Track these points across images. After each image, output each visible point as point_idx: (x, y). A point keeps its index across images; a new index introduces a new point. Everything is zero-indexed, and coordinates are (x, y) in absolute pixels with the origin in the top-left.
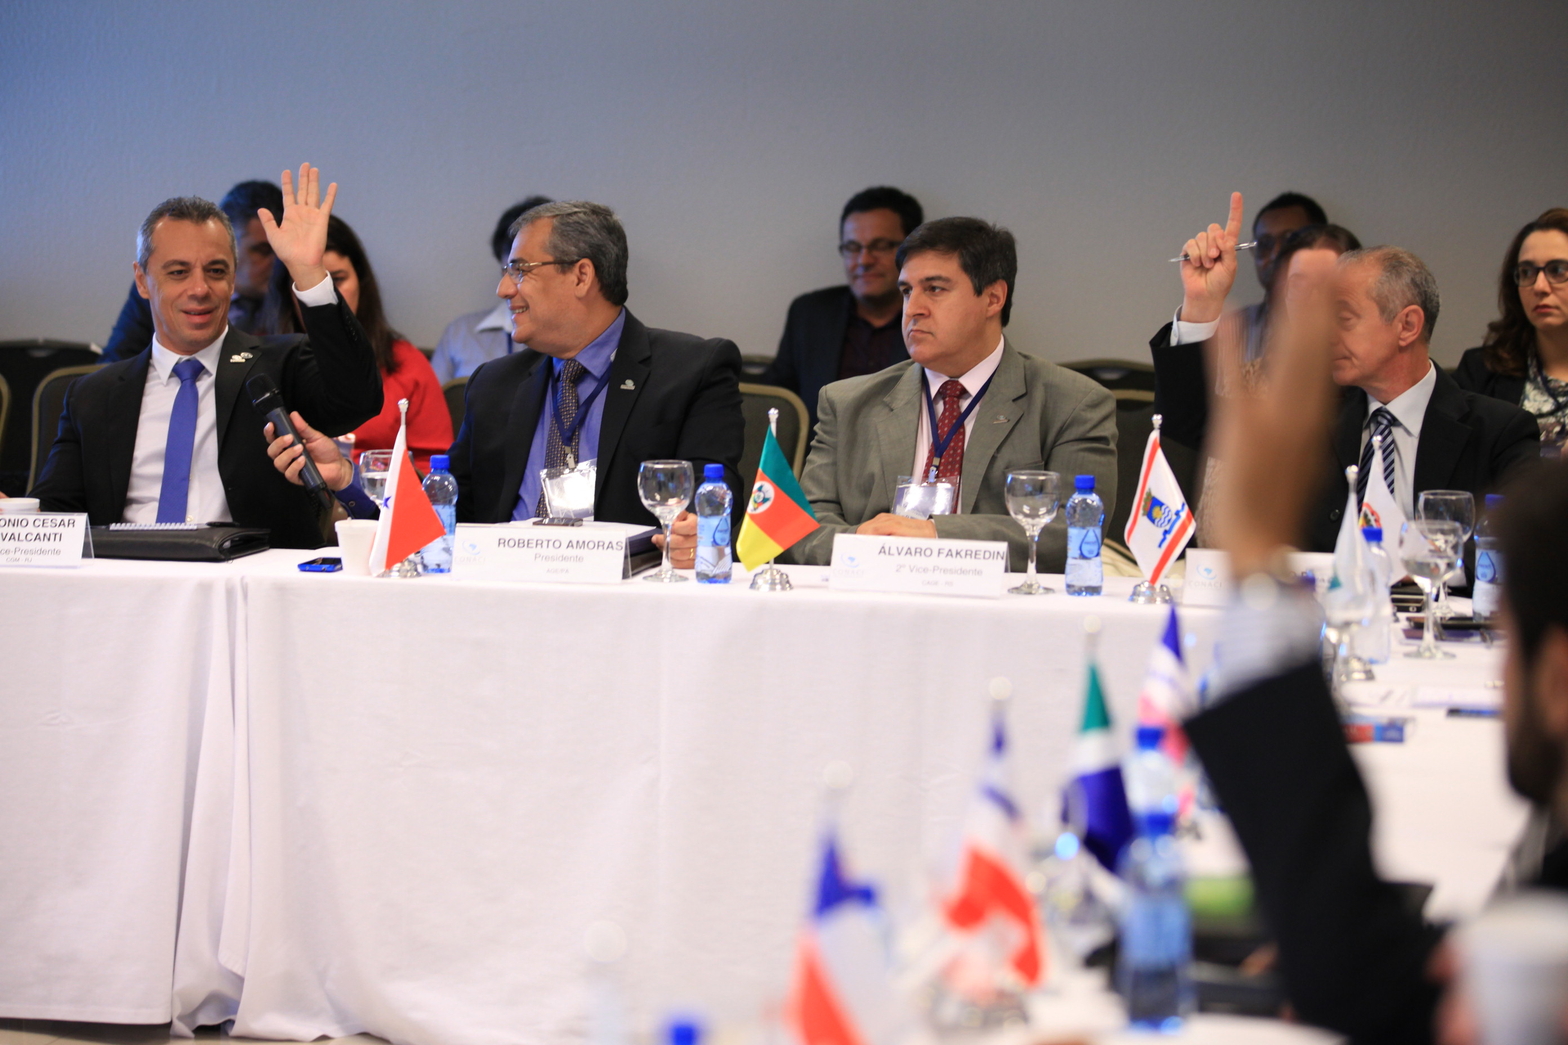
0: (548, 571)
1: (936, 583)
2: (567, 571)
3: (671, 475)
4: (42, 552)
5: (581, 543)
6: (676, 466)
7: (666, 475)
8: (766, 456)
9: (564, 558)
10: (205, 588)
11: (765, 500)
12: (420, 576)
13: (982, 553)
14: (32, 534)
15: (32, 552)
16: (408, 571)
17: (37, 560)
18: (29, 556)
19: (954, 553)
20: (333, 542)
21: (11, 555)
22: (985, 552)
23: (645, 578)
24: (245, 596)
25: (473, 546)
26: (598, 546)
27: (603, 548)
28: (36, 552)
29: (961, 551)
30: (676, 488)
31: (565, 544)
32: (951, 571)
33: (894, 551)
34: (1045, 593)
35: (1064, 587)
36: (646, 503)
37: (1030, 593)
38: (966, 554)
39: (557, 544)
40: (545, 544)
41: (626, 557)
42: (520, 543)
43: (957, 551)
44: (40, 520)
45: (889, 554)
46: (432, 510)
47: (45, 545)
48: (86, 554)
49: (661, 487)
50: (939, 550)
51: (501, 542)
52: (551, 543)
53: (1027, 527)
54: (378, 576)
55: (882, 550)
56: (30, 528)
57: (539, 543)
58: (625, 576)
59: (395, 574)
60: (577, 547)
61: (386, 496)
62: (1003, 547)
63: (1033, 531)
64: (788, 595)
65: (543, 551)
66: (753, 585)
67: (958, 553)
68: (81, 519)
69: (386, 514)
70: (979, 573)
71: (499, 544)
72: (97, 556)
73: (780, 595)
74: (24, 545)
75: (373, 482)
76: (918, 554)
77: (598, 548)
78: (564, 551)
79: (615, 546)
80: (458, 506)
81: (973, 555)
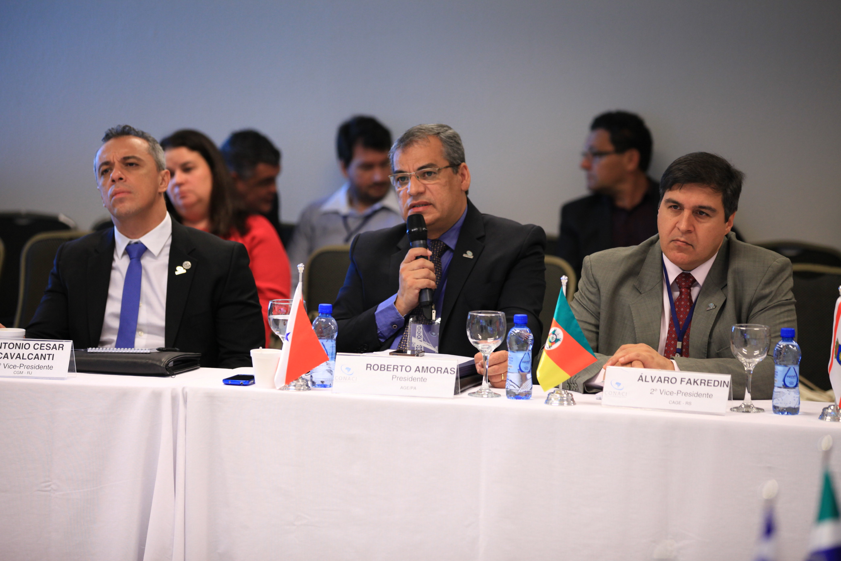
0: (402, 388)
1: (679, 403)
2: (415, 388)
3: (490, 321)
4: (40, 367)
5: (425, 368)
6: (493, 315)
7: (486, 321)
8: (559, 309)
9: (413, 379)
10: (157, 396)
11: (557, 340)
12: (310, 390)
13: (713, 382)
14: (32, 355)
15: (32, 367)
16: (301, 386)
17: (36, 373)
18: (30, 370)
19: (692, 382)
20: (249, 364)
21: (17, 369)
22: (715, 381)
23: (469, 394)
24: (185, 401)
25: (348, 369)
26: (438, 370)
27: (441, 373)
28: (35, 367)
29: (698, 380)
30: (493, 330)
31: (414, 369)
32: (690, 395)
33: (649, 379)
34: (757, 412)
35: (771, 408)
36: (471, 340)
37: (748, 412)
38: (701, 382)
39: (408, 369)
40: (400, 368)
41: (457, 379)
42: (382, 368)
43: (694, 380)
44: (38, 345)
45: (645, 381)
46: (318, 342)
47: (42, 362)
48: (71, 370)
49: (482, 329)
50: (682, 379)
51: (369, 366)
52: (404, 368)
53: (745, 364)
54: (280, 389)
55: (641, 378)
56: (31, 350)
57: (395, 368)
58: (456, 393)
59: (292, 387)
60: (422, 372)
61: (287, 332)
62: (727, 378)
63: (750, 367)
64: (572, 409)
65: (399, 374)
66: (548, 401)
67: (695, 382)
68: (68, 345)
69: (287, 345)
70: (710, 396)
71: (367, 367)
72: (78, 371)
73: (566, 408)
74: (27, 362)
75: (276, 321)
76: (666, 382)
77: (437, 372)
78: (413, 374)
79: (449, 371)
80: (337, 340)
81: (706, 383)
